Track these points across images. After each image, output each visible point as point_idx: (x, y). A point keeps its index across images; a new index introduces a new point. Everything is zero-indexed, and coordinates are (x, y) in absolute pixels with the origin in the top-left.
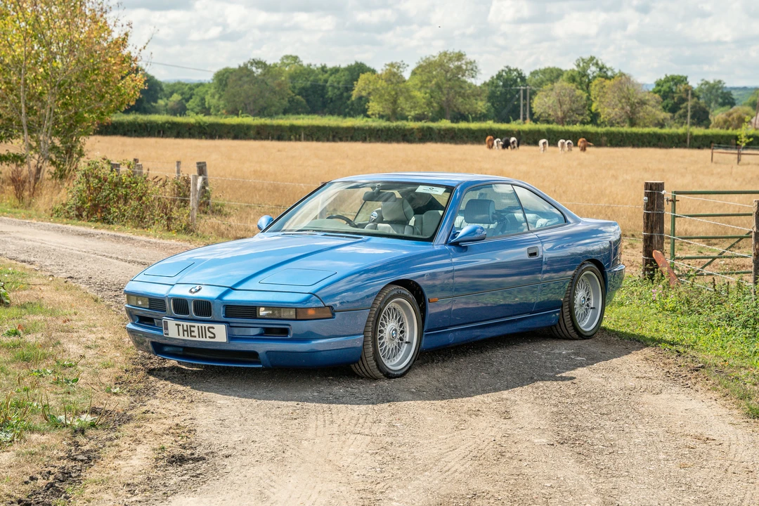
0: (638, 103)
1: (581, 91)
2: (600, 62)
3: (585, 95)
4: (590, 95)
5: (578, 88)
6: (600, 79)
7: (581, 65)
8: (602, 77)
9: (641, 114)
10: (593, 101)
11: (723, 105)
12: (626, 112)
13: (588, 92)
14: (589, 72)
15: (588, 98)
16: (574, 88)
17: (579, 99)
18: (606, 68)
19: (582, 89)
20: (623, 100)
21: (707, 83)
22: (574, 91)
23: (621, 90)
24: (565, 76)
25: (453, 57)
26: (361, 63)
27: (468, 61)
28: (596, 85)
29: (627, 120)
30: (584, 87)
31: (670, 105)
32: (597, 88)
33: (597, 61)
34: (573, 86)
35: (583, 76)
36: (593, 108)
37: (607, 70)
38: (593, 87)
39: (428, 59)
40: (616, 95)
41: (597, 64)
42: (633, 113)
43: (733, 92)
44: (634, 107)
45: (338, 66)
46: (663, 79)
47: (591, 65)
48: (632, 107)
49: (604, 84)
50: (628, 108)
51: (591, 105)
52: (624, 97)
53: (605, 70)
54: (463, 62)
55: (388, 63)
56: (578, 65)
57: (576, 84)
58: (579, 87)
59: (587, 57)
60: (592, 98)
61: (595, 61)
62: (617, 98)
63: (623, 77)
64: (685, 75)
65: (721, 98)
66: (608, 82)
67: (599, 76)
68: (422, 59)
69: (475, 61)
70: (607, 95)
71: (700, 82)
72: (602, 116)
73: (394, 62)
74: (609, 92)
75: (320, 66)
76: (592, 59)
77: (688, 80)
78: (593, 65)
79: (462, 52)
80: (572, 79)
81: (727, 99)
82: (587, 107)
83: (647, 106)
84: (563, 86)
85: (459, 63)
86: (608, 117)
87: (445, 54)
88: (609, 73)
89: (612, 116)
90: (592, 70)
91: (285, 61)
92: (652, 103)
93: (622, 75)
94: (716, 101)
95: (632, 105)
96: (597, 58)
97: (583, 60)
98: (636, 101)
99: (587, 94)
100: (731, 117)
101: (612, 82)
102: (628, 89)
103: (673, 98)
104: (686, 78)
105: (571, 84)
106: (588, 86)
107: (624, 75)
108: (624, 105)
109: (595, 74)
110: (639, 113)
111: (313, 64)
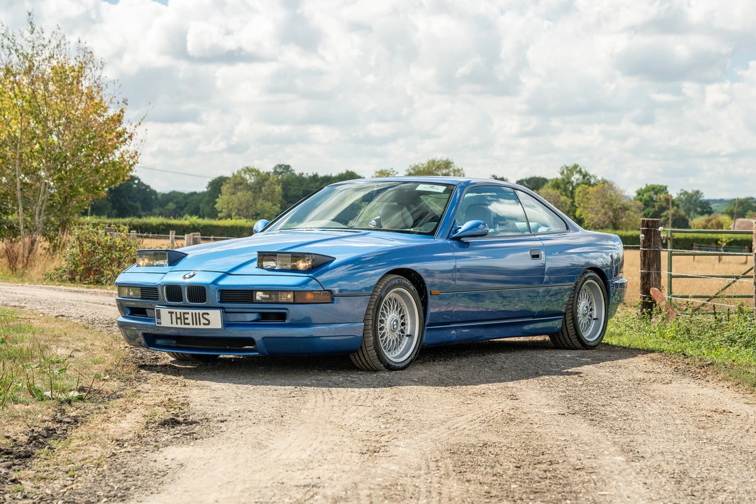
0: (620, 209)
1: (565, 198)
2: (583, 170)
3: (569, 201)
4: (574, 202)
5: (562, 194)
6: (583, 186)
7: (565, 173)
8: (586, 184)
9: (624, 219)
10: (577, 207)
11: (702, 214)
12: (609, 217)
13: (573, 198)
14: (573, 179)
15: (572, 204)
16: (558, 194)
17: (563, 205)
18: (589, 175)
19: (567, 196)
20: (606, 206)
21: (686, 193)
22: (559, 197)
23: (604, 196)
24: (550, 183)
25: (441, 165)
26: (352, 172)
27: (456, 169)
28: (580, 192)
29: (611, 226)
30: (569, 194)
31: (651, 213)
32: (581, 194)
33: (580, 169)
34: (557, 192)
35: (568, 183)
36: (577, 214)
37: (590, 177)
38: (577, 193)
39: (417, 166)
40: (599, 201)
41: (580, 172)
42: (616, 218)
43: (710, 203)
44: (617, 213)
45: (329, 175)
46: (643, 188)
47: (575, 173)
48: (614, 213)
49: (588, 190)
50: (611, 214)
51: (575, 212)
52: (607, 203)
53: (588, 177)
54: (451, 169)
55: (378, 171)
56: (562, 173)
57: (560, 190)
58: (564, 193)
59: (570, 165)
60: (576, 204)
61: (578, 169)
62: (600, 204)
63: (606, 184)
64: (665, 185)
65: (700, 207)
66: (591, 188)
67: (583, 183)
68: (410, 166)
69: (462, 169)
70: (590, 201)
71: (679, 192)
72: (586, 222)
73: (384, 169)
74: (592, 198)
75: (312, 175)
76: (576, 166)
77: (668, 189)
78: (576, 172)
79: (450, 160)
80: (556, 185)
81: (705, 208)
82: (571, 213)
83: (630, 212)
84: (547, 192)
85: (447, 171)
86: (592, 223)
87: (433, 162)
88: (593, 181)
89: (595, 220)
90: (576, 178)
91: (277, 170)
92: (634, 209)
93: (604, 182)
94: (695, 211)
95: (615, 211)
96: (580, 166)
97: (567, 167)
98: (618, 206)
99: (571, 200)
100: (710, 223)
101: (595, 189)
102: (611, 195)
103: (654, 207)
104: (666, 188)
105: (556, 191)
106: (572, 193)
107: (607, 182)
108: (608, 210)
109: (579, 181)
110: (622, 218)
111: (305, 172)
